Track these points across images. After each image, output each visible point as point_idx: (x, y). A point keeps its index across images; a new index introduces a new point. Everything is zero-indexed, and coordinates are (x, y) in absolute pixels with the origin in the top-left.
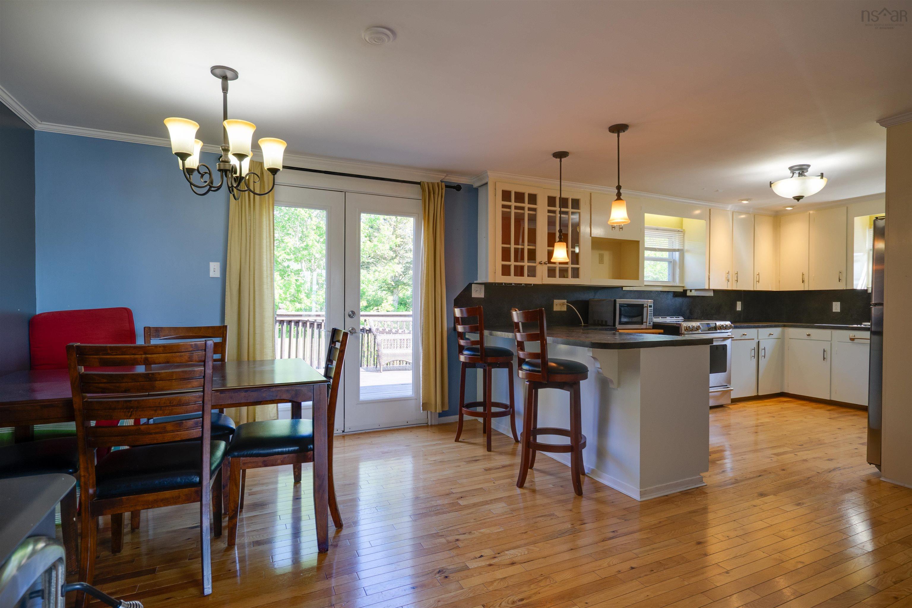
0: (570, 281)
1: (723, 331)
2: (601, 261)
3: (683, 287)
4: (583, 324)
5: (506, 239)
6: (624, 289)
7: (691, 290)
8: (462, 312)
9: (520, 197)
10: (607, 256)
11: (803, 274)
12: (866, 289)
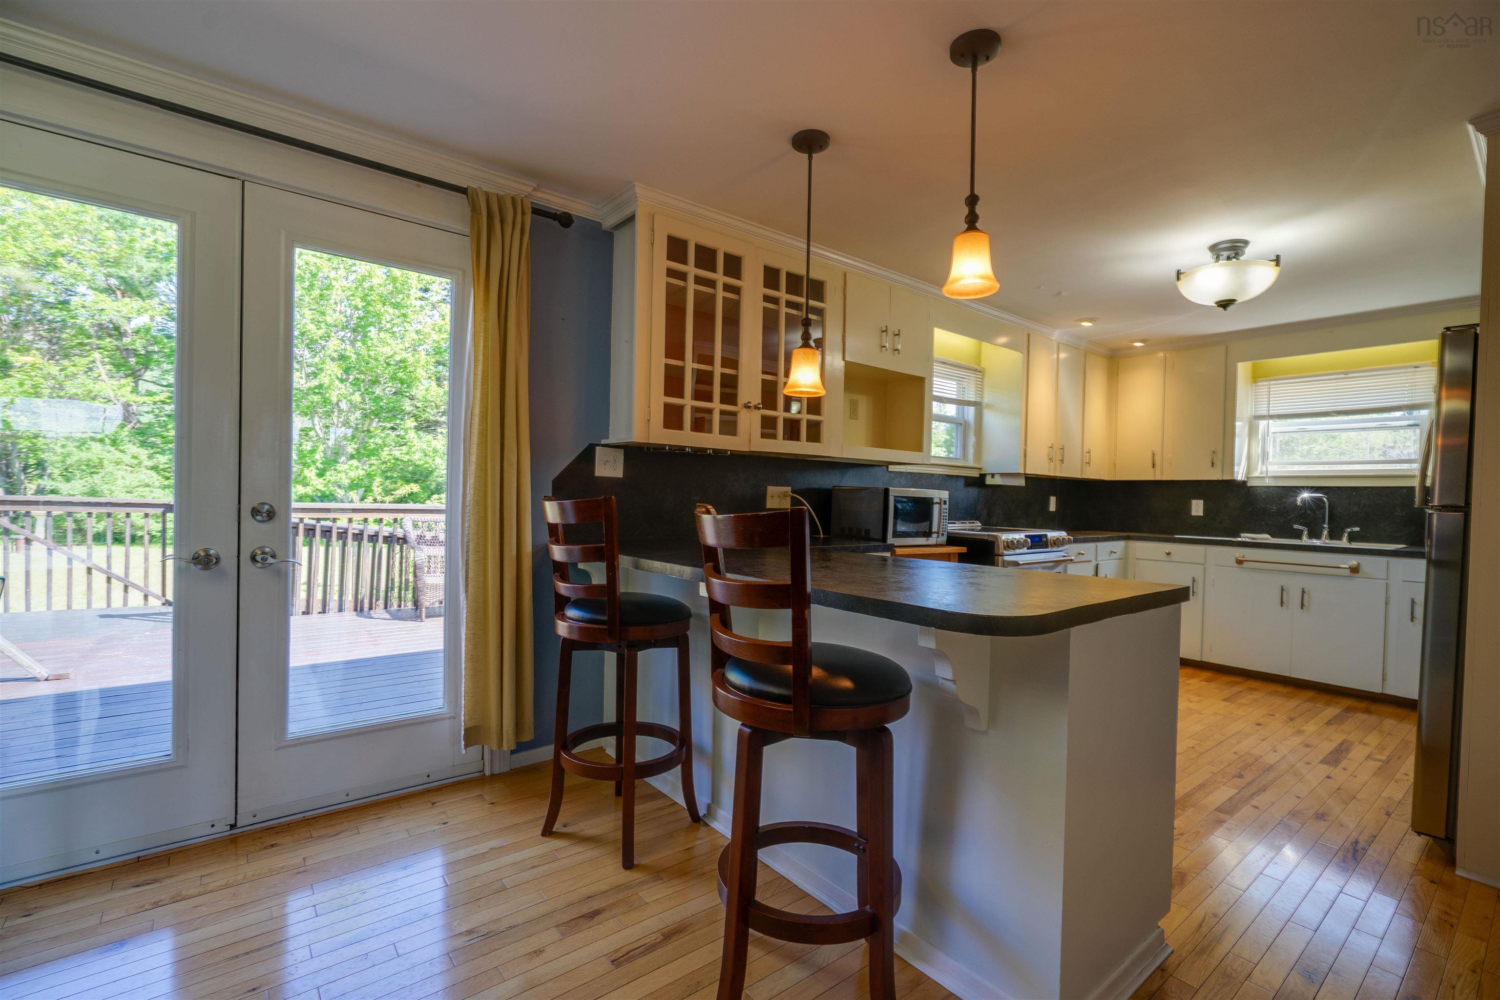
0: (802, 447)
1: (1057, 548)
2: (853, 414)
3: (980, 469)
4: (822, 536)
5: (674, 348)
6: (892, 468)
7: (993, 475)
8: (563, 510)
9: (706, 258)
10: (864, 405)
11: (1154, 454)
12: (1246, 480)
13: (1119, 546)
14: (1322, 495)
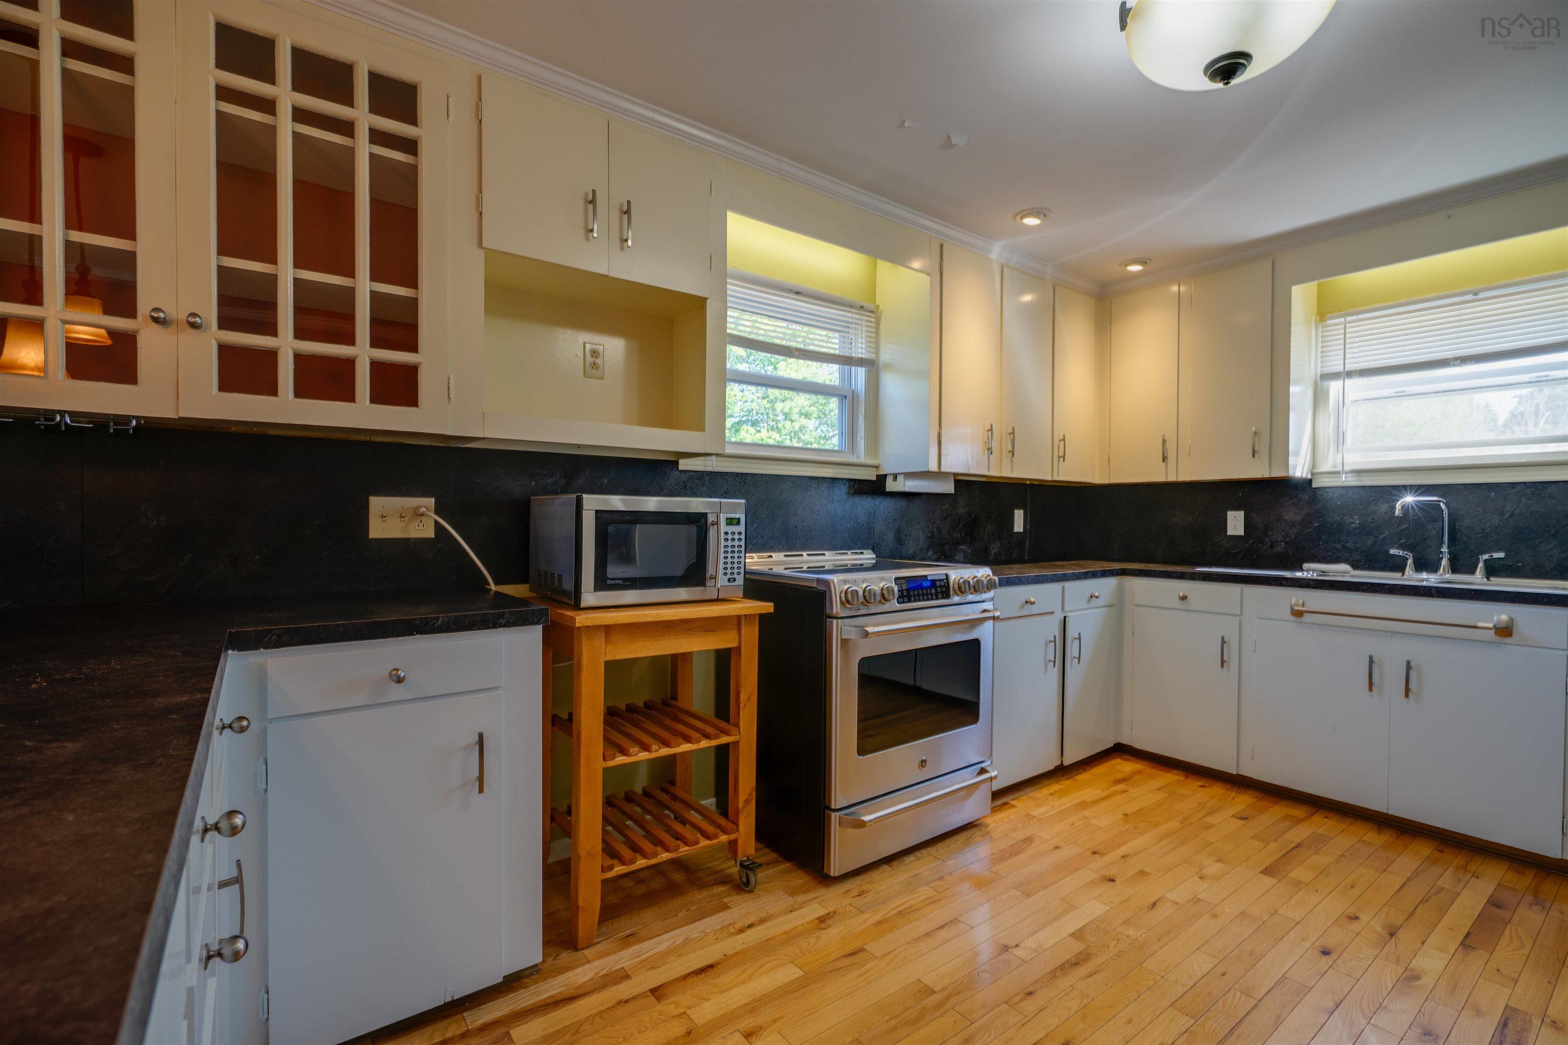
1: (970, 597)
3: (877, 467)
6: (684, 464)
7: (895, 477)
10: (616, 351)
11: (1164, 441)
12: (1309, 476)
13: (1106, 586)
14: (1436, 498)
